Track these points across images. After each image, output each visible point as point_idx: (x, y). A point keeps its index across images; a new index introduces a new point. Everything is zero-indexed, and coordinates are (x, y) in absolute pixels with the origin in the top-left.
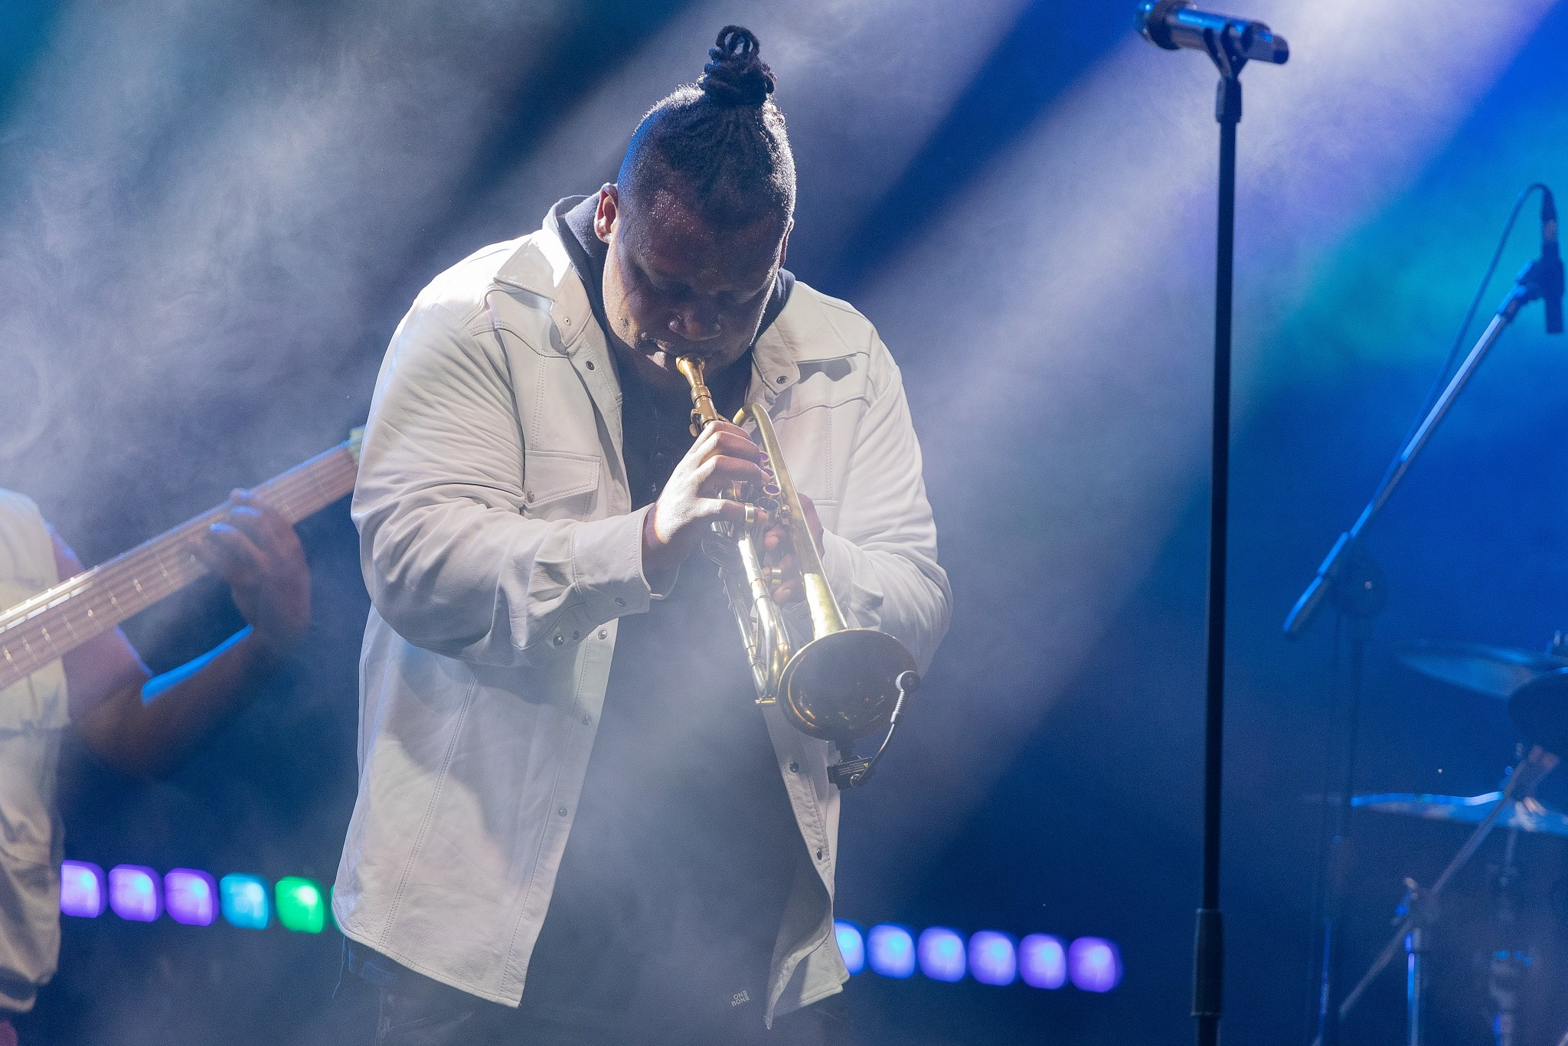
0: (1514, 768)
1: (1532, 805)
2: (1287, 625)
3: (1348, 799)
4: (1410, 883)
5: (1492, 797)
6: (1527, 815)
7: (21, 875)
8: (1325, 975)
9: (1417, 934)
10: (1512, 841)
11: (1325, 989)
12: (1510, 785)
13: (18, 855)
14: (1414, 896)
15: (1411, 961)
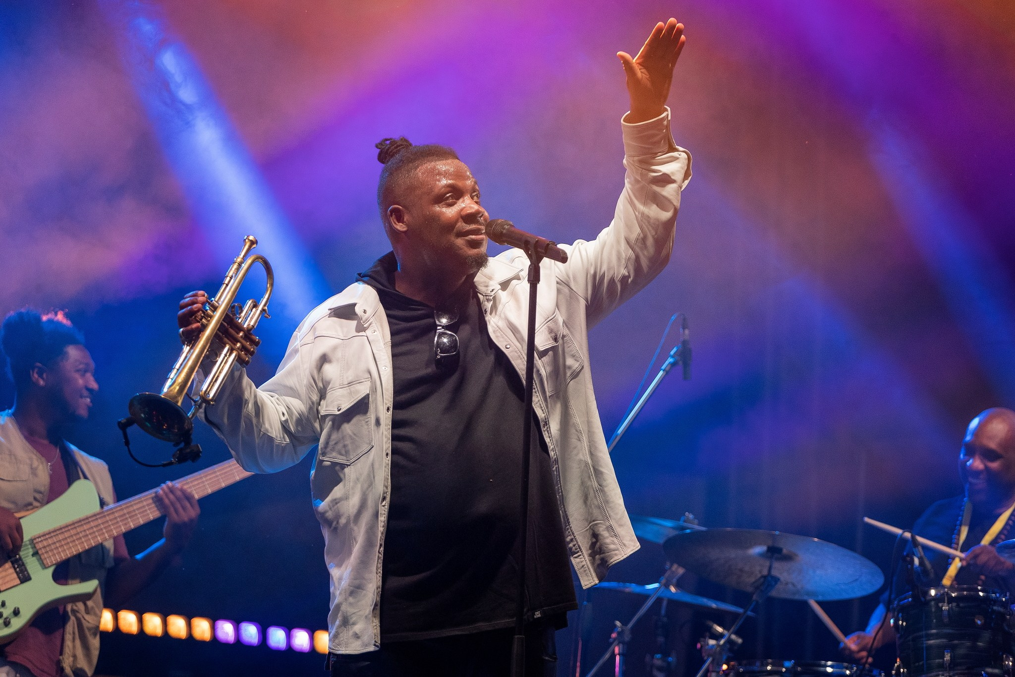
0: (665, 574)
1: (673, 589)
4: (618, 623)
5: (656, 585)
7: (89, 629)
8: (578, 664)
9: (620, 646)
10: (665, 603)
11: (578, 670)
12: (663, 580)
13: (90, 621)
14: (620, 629)
15: (618, 658)
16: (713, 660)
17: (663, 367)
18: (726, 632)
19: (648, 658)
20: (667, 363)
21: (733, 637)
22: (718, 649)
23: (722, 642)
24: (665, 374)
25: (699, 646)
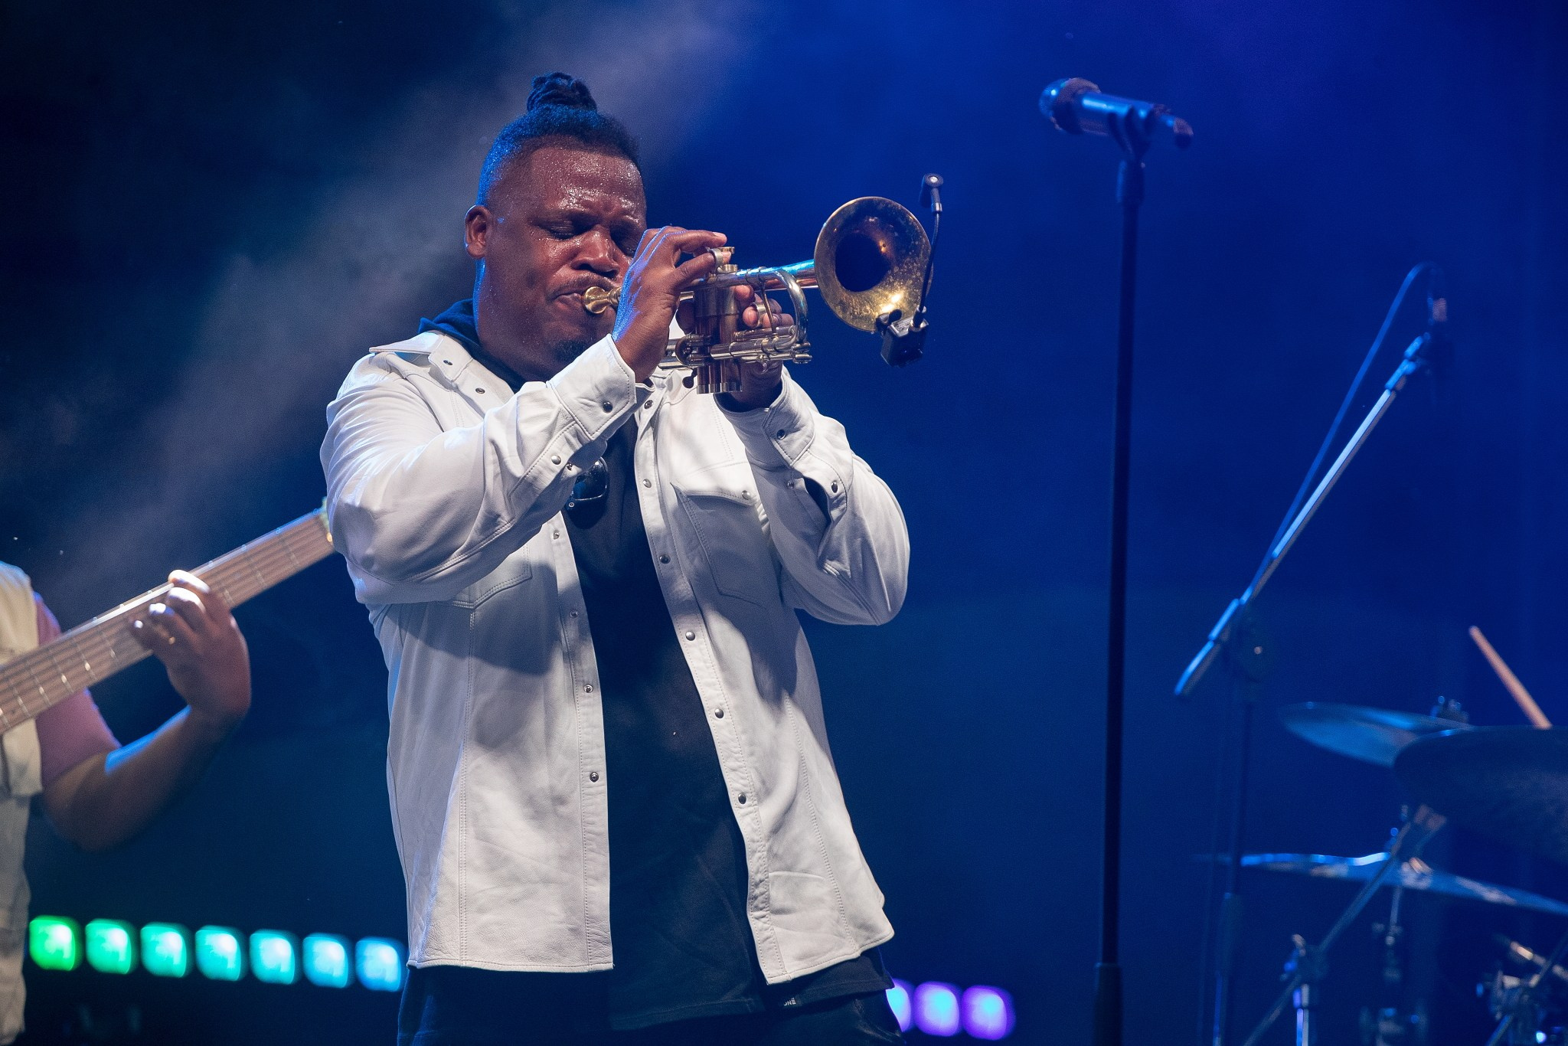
0: (1400, 830)
1: (1417, 865)
2: (1179, 687)
3: (1238, 860)
4: (1298, 939)
5: (1376, 857)
6: (1415, 873)
8: (1217, 1028)
9: (1305, 990)
10: (1397, 896)
12: (1396, 844)
14: (1302, 952)
15: (1300, 1016)
16: (1515, 1021)
17: (1391, 383)
18: (1540, 961)
19: (1364, 1017)
20: (1398, 373)
21: (1558, 970)
22: (1526, 997)
23: (1534, 981)
24: (1394, 396)
25: (1480, 990)
